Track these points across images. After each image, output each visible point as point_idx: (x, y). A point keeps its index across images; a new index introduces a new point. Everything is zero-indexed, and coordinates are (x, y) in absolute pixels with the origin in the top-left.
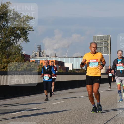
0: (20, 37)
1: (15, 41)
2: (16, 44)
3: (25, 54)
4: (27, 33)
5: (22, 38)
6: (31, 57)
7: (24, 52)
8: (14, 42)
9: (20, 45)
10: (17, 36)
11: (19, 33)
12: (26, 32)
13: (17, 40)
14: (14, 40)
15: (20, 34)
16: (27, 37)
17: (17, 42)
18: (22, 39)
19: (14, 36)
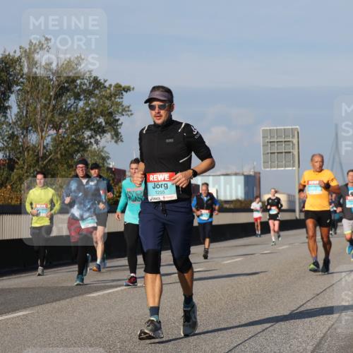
0: (104, 132)
1: (93, 140)
2: (95, 146)
3: (115, 169)
4: (120, 122)
5: (109, 134)
6: (127, 173)
7: (112, 164)
8: (91, 142)
9: (105, 149)
10: (99, 128)
11: (101, 123)
12: (118, 120)
13: (98, 137)
14: (90, 138)
15: (104, 124)
16: (119, 130)
17: (97, 142)
18: (108, 136)
19: (91, 130)
